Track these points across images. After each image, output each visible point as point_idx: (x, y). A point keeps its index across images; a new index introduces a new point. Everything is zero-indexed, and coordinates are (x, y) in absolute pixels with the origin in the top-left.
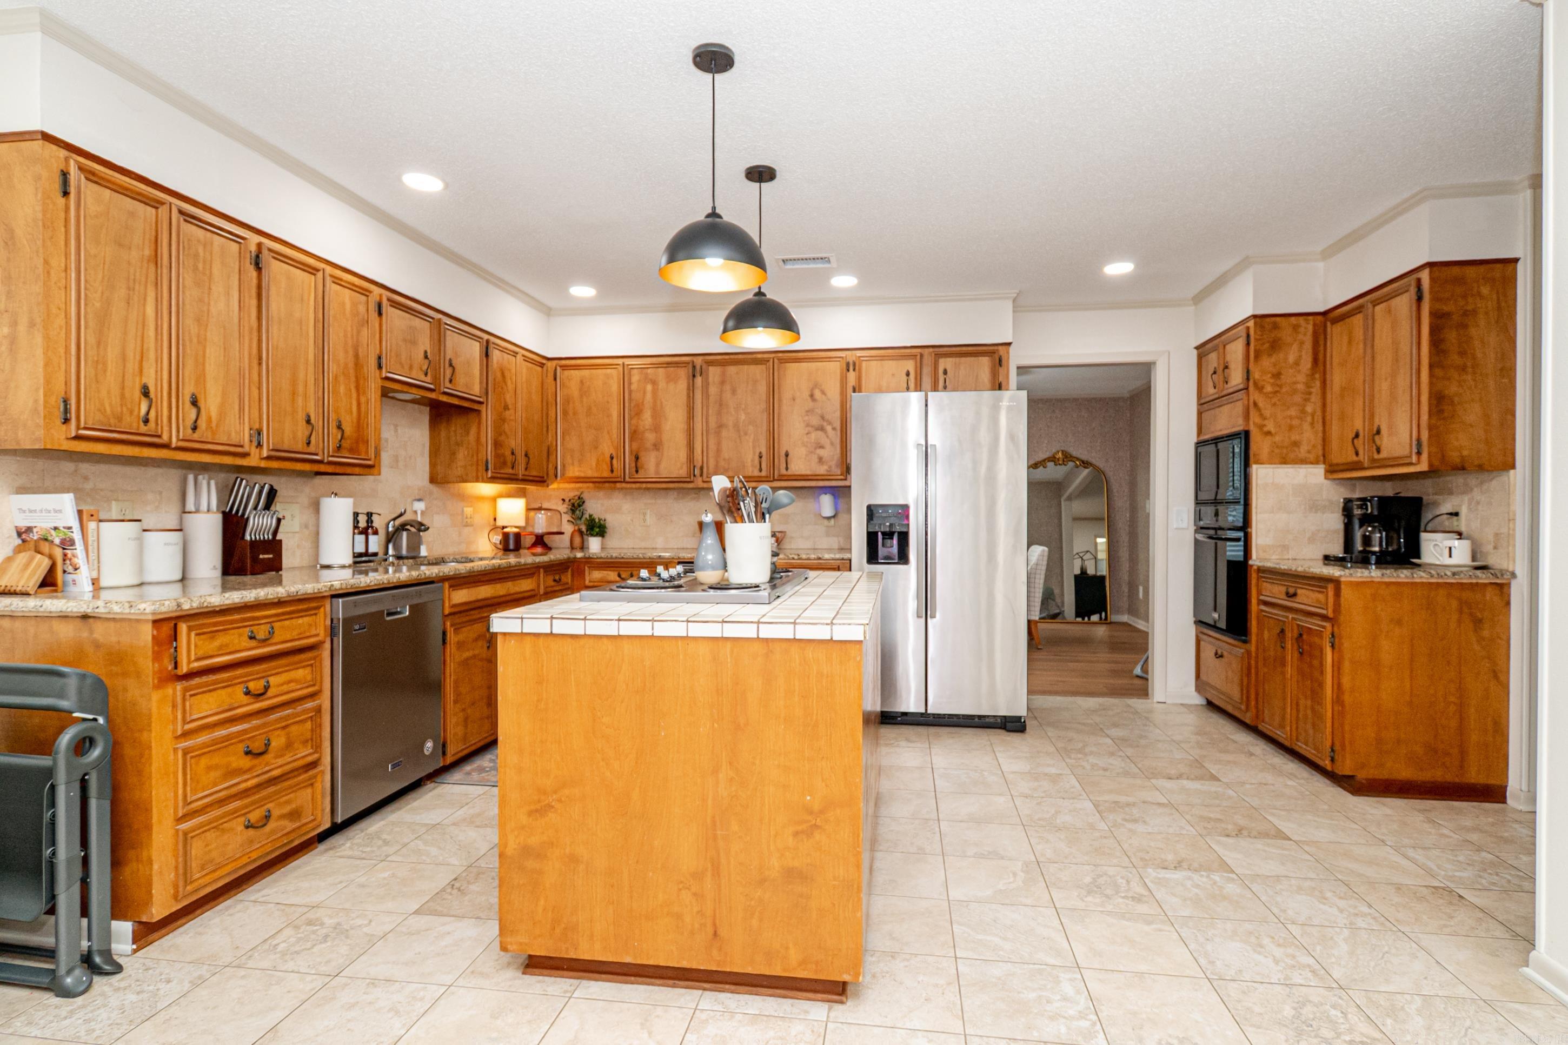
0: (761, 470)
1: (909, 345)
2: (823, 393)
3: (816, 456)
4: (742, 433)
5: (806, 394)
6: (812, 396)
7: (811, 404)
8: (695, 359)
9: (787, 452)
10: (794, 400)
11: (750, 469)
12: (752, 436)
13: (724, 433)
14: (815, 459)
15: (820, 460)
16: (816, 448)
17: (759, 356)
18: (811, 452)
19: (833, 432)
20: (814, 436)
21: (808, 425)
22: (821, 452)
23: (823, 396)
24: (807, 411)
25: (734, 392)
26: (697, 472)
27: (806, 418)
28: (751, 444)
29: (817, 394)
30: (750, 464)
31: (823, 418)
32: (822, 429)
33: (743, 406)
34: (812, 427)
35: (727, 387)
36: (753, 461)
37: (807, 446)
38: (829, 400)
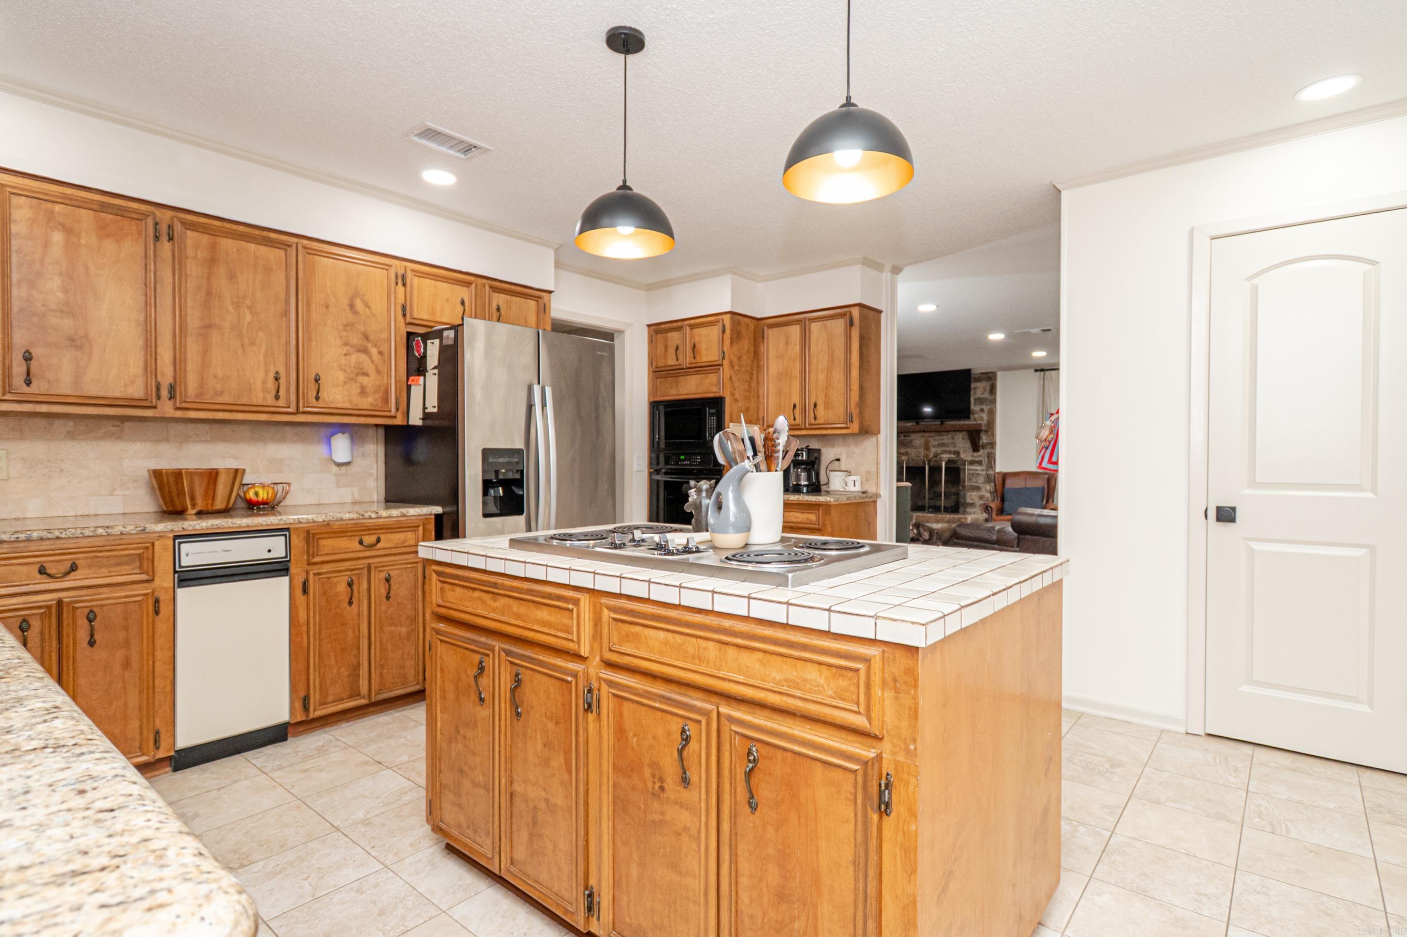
0: (277, 397)
1: (464, 270)
2: (367, 306)
3: (358, 385)
4: (246, 341)
5: (344, 302)
6: (352, 306)
7: (351, 317)
8: (158, 212)
9: (317, 375)
10: (327, 307)
11: (261, 395)
12: (263, 348)
13: (215, 337)
14: (355, 389)
15: (363, 392)
16: (357, 375)
17: (273, 235)
18: (352, 379)
19: (379, 357)
20: (354, 358)
21: (346, 344)
22: (365, 380)
23: (367, 310)
24: (346, 326)
25: (232, 276)
26: (165, 393)
27: (345, 334)
28: (262, 359)
29: (359, 305)
30: (259, 388)
31: (366, 337)
32: (365, 351)
33: (248, 302)
34: (352, 346)
35: (221, 271)
36: (264, 382)
37: (345, 371)
38: (374, 315)
